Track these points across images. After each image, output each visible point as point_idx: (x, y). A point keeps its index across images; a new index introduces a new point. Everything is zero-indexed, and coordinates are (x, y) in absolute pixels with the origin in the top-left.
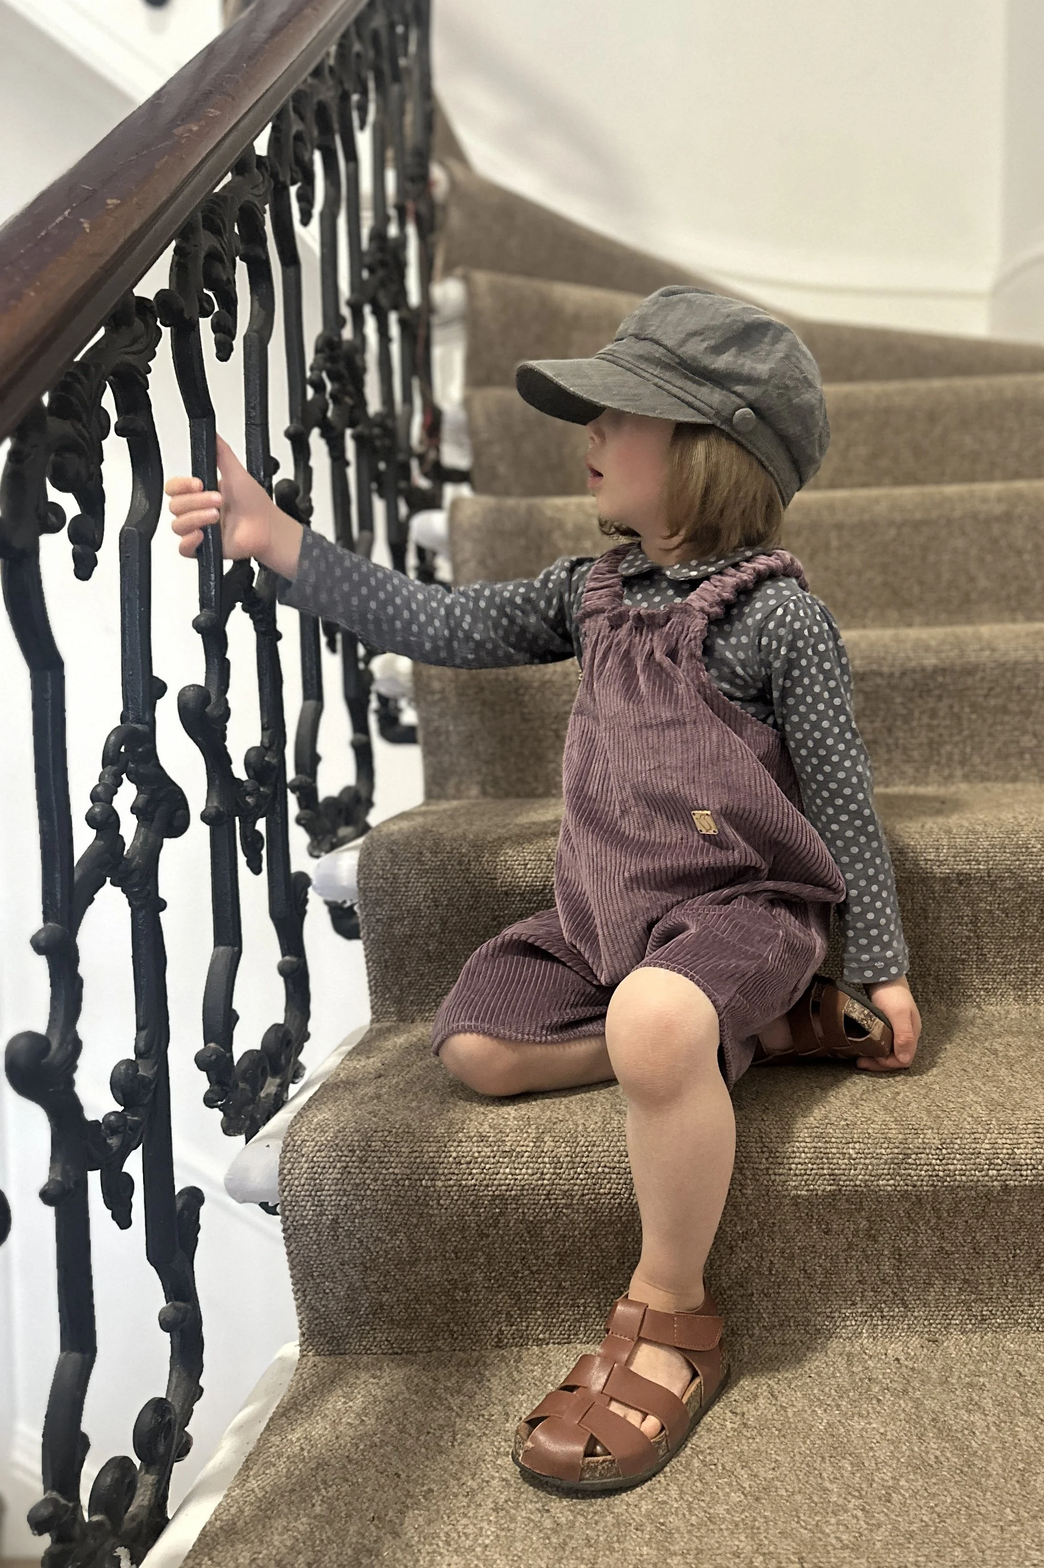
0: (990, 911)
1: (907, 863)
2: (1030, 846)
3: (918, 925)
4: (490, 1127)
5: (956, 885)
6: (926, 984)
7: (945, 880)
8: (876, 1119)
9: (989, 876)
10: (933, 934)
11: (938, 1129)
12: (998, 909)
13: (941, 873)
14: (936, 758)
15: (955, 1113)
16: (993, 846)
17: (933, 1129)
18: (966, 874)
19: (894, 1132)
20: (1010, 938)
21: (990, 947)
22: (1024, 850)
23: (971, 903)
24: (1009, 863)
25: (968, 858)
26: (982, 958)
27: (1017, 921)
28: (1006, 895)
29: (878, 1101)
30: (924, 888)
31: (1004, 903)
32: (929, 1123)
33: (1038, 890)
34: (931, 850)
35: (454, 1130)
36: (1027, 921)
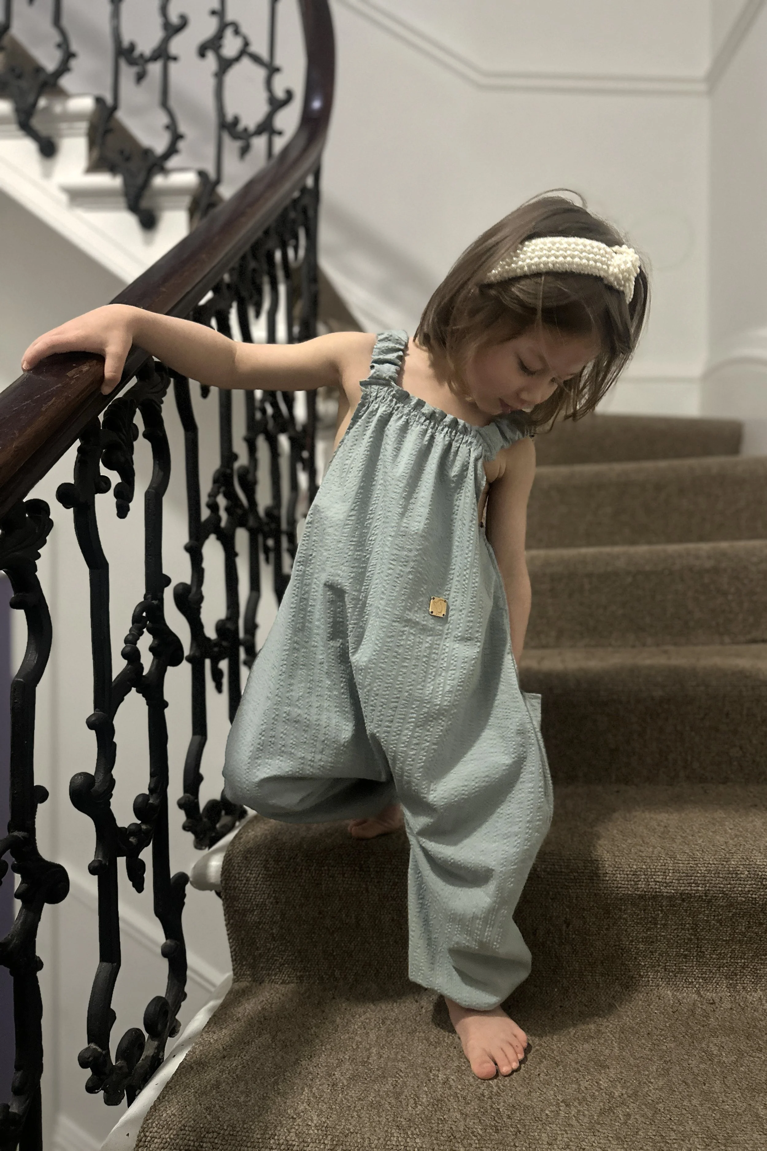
1: (640, 883)
2: (739, 872)
3: (649, 929)
4: (296, 1134)
5: (680, 902)
6: (656, 972)
7: (671, 898)
9: (707, 896)
12: (714, 920)
13: (667, 892)
16: (709, 871)
18: (688, 894)
20: (724, 941)
21: (707, 946)
22: (734, 876)
23: (692, 915)
24: (722, 886)
25: (688, 881)
26: (701, 955)
27: (729, 929)
28: (720, 910)
30: (654, 903)
31: (718, 916)
33: (746, 907)
34: (659, 873)
35: (267, 1136)
36: (737, 929)
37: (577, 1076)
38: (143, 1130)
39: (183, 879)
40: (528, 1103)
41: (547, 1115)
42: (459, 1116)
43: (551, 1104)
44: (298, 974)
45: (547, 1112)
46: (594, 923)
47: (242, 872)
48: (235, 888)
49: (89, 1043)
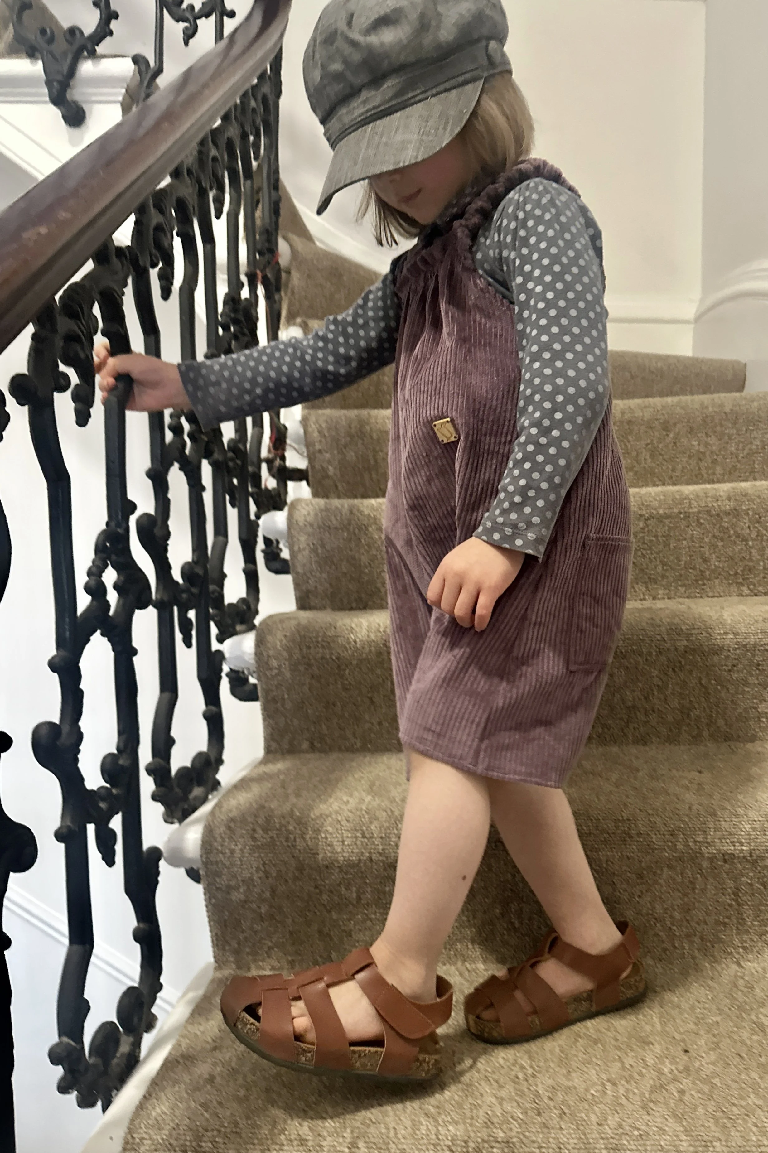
0: (751, 885)
1: (678, 844)
3: (686, 895)
5: (721, 863)
6: (692, 942)
7: (712, 859)
8: (667, 1129)
9: (751, 856)
10: (699, 902)
11: (726, 1141)
12: (758, 883)
13: (708, 853)
14: (688, 721)
15: (740, 1121)
16: (754, 829)
17: (720, 1140)
18: (731, 854)
19: (684, 1144)
21: (748, 912)
23: (735, 879)
25: (732, 840)
26: (742, 921)
29: (666, 1104)
30: (693, 865)
32: (717, 1135)
34: (699, 832)
37: (619, 1053)
38: (130, 1131)
39: (156, 854)
40: (570, 1084)
41: (593, 1095)
42: (493, 1100)
43: (595, 1084)
44: (290, 958)
45: (593, 1092)
46: (625, 890)
47: (226, 844)
48: (217, 862)
49: (60, 1036)
